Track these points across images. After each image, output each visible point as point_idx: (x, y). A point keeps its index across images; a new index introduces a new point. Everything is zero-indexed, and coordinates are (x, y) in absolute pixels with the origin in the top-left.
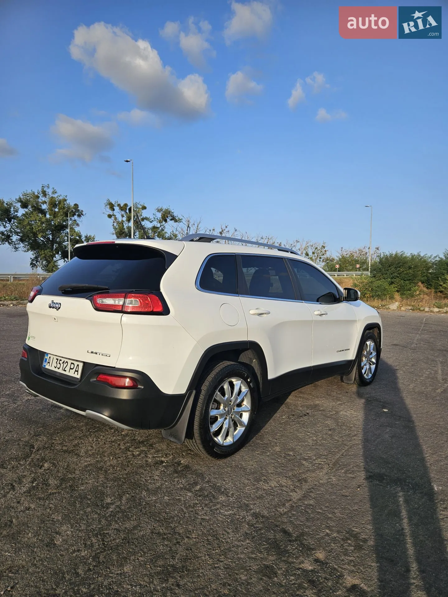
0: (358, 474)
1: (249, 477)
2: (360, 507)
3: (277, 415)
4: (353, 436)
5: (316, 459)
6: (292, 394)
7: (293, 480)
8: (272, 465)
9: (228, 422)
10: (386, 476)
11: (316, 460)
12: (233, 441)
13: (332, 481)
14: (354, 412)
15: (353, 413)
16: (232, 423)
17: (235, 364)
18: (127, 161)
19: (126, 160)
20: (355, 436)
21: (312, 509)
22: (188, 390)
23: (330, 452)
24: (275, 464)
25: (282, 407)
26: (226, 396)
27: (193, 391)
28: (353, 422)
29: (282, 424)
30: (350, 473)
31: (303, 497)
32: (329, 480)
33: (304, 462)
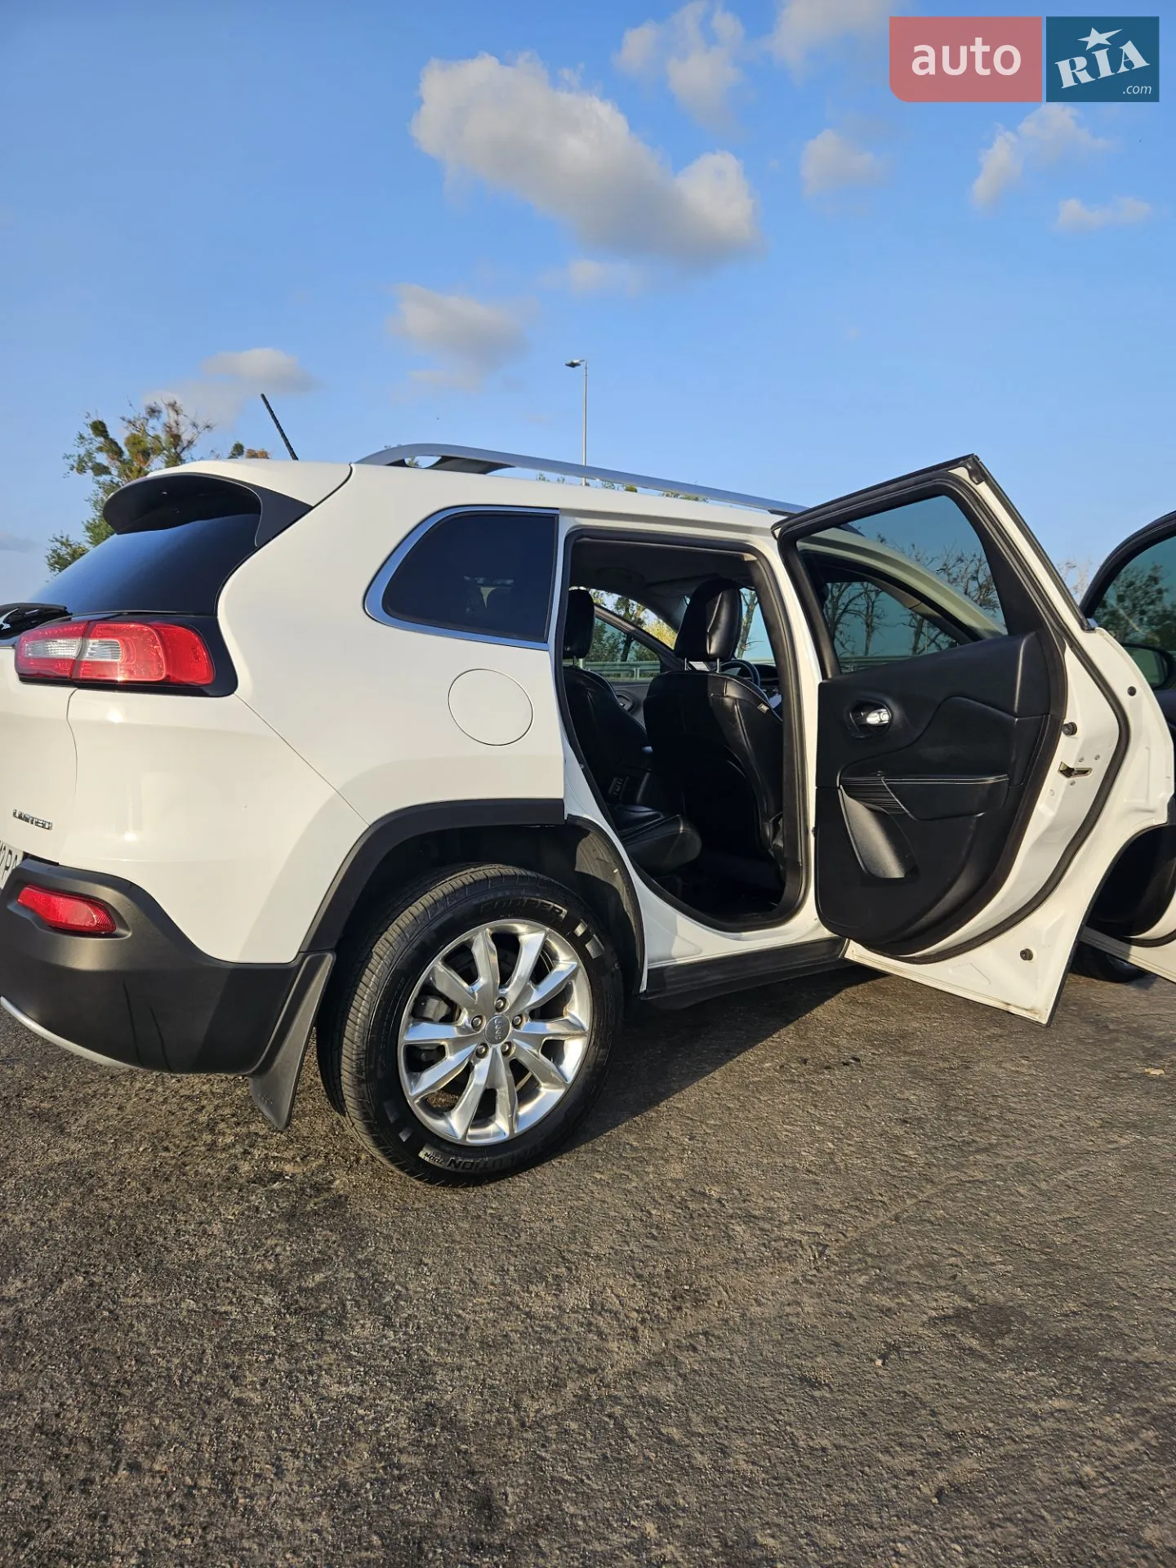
0: (916, 1297)
1: (513, 1260)
2: (842, 1442)
3: (750, 1056)
4: (978, 1151)
5: (791, 1222)
6: (842, 994)
7: (654, 1290)
8: (619, 1227)
9: (488, 1066)
10: (1025, 1319)
11: (788, 1227)
12: (512, 1130)
13: (798, 1315)
14: (1029, 1067)
15: (1024, 1070)
16: (504, 1075)
17: (522, 877)
18: (573, 365)
19: (569, 362)
20: (985, 1150)
21: (648, 1419)
22: (303, 953)
23: (857, 1199)
24: (633, 1223)
25: (783, 1031)
26: (482, 981)
27: (324, 957)
28: (1006, 1099)
29: (747, 1086)
30: (885, 1291)
31: (650, 1364)
32: (788, 1309)
33: (738, 1228)
